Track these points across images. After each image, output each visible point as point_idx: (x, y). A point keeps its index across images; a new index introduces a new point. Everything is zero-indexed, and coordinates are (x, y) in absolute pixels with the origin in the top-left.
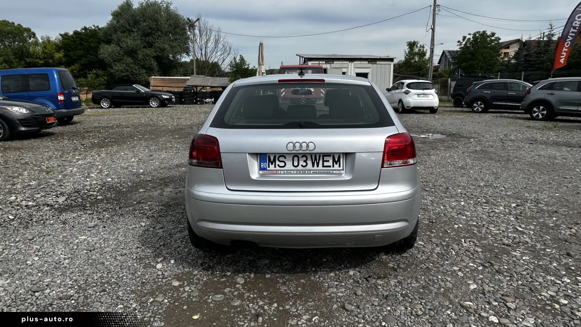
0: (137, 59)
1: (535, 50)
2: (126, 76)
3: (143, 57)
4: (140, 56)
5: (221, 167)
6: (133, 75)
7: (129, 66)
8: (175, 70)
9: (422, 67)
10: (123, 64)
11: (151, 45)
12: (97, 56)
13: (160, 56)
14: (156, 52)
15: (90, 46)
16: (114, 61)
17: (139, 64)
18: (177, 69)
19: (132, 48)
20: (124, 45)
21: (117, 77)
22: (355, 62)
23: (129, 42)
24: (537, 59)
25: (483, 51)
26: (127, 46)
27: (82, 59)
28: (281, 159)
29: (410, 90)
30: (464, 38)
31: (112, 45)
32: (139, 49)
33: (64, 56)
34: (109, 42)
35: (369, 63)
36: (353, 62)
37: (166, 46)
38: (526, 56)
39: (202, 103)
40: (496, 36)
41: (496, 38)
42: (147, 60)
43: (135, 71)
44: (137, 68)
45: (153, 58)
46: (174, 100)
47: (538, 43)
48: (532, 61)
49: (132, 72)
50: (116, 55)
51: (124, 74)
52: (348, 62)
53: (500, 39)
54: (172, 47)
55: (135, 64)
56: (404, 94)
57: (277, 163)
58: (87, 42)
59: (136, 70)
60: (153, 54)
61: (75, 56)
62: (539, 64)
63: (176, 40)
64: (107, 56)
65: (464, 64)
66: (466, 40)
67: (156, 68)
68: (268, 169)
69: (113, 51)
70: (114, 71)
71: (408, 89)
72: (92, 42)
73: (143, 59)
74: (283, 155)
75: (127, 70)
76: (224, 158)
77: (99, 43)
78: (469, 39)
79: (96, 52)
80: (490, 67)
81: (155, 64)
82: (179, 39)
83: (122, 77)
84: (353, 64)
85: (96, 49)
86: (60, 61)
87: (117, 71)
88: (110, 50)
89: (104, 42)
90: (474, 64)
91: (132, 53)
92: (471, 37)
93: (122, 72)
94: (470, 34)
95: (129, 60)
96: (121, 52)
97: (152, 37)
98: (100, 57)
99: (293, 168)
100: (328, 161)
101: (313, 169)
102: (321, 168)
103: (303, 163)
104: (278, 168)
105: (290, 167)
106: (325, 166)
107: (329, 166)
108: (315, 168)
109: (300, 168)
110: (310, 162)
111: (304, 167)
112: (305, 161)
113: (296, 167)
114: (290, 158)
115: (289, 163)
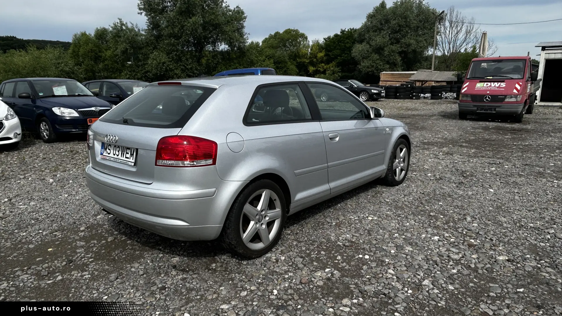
0: (383, 55)
2: (371, 71)
3: (388, 53)
4: (386, 52)
6: (377, 70)
7: (375, 62)
8: (418, 64)
10: (370, 60)
11: (398, 41)
12: (351, 55)
13: (405, 51)
14: (401, 47)
15: (345, 46)
16: (363, 58)
17: (384, 60)
18: (421, 63)
19: (380, 45)
20: (373, 43)
21: (363, 72)
23: (378, 40)
26: (376, 44)
27: (337, 58)
28: (109, 147)
31: (364, 44)
32: (386, 46)
33: (325, 55)
34: (361, 42)
37: (412, 41)
39: (418, 98)
42: (392, 56)
43: (379, 67)
44: (381, 63)
45: (397, 53)
46: (383, 94)
49: (377, 67)
50: (365, 53)
51: (370, 70)
54: (418, 42)
55: (381, 60)
58: (343, 43)
59: (380, 65)
60: (398, 50)
61: (333, 55)
63: (424, 34)
64: (357, 54)
67: (400, 63)
68: (103, 154)
69: (363, 50)
70: (361, 67)
72: (348, 42)
73: (388, 55)
75: (373, 66)
77: (354, 43)
79: (350, 52)
81: (399, 59)
82: (427, 33)
83: (368, 72)
85: (350, 49)
86: (322, 59)
87: (364, 67)
88: (360, 49)
89: (358, 42)
91: (379, 50)
93: (368, 67)
95: (376, 56)
96: (370, 50)
97: (400, 34)
98: (353, 55)
99: (113, 156)
100: (128, 153)
101: (121, 158)
102: (124, 159)
103: (117, 153)
104: (107, 155)
105: (111, 155)
106: (126, 158)
107: (128, 158)
108: (122, 158)
109: (116, 156)
110: (120, 152)
111: (118, 156)
112: (118, 151)
113: (114, 155)
114: (113, 147)
115: (112, 151)
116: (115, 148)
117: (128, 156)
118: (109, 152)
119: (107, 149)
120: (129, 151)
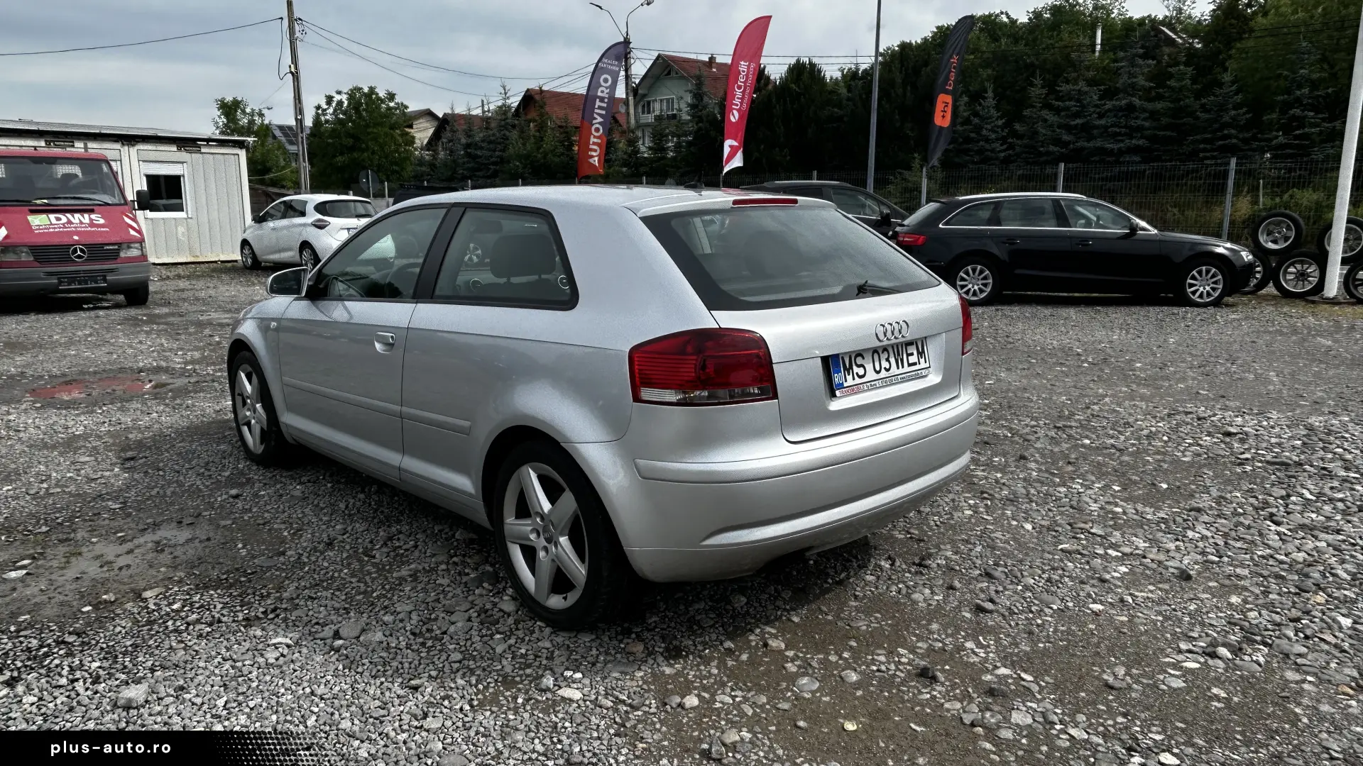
1: (481, 135)
5: (775, 396)
9: (268, 165)
22: (141, 147)
24: (490, 153)
25: (375, 130)
28: (859, 361)
29: (326, 218)
30: (329, 99)
35: (179, 149)
36: (133, 145)
38: (468, 146)
40: (398, 99)
41: (397, 104)
47: (485, 120)
48: (481, 157)
52: (117, 146)
53: (406, 107)
56: (313, 228)
57: (856, 369)
62: (495, 163)
65: (339, 159)
66: (334, 105)
68: (845, 385)
71: (320, 217)
74: (859, 354)
76: (781, 373)
78: (340, 103)
80: (395, 168)
84: (133, 150)
90: (363, 160)
92: (344, 98)
94: (339, 93)
99: (876, 376)
100: (912, 354)
101: (898, 372)
102: (907, 369)
103: (885, 364)
104: (858, 381)
105: (871, 375)
106: (910, 365)
107: (914, 364)
108: (901, 371)
109: (883, 374)
110: (892, 360)
111: (888, 370)
112: (888, 360)
113: (878, 372)
114: (868, 357)
115: (869, 367)
116: (876, 356)
117: (913, 359)
118: (861, 371)
119: (854, 367)
120: (912, 349)
